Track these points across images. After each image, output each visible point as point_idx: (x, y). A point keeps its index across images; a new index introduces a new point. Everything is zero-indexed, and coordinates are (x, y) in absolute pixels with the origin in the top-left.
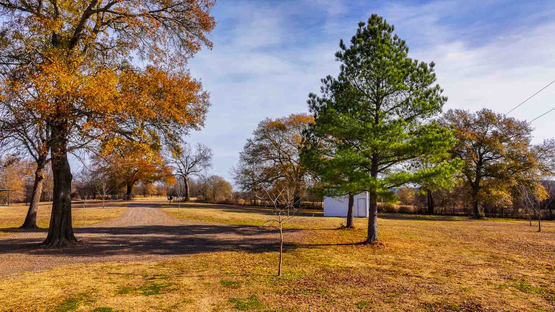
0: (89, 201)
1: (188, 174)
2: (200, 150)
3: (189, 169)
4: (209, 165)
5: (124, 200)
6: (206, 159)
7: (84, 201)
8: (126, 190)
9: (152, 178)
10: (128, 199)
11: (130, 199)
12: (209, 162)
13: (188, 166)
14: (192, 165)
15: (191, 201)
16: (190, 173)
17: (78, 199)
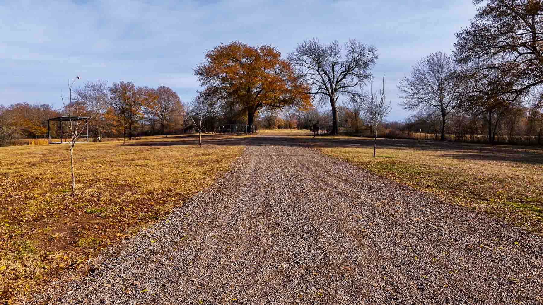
0: (204, 134)
1: (336, 90)
2: (353, 53)
3: (337, 82)
4: (366, 77)
5: (245, 132)
6: (364, 65)
7: (198, 134)
8: (246, 119)
9: (280, 101)
10: (249, 130)
11: (253, 132)
12: (368, 72)
13: (336, 77)
14: (341, 77)
15: (341, 134)
16: (340, 90)
17: (192, 133)
